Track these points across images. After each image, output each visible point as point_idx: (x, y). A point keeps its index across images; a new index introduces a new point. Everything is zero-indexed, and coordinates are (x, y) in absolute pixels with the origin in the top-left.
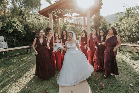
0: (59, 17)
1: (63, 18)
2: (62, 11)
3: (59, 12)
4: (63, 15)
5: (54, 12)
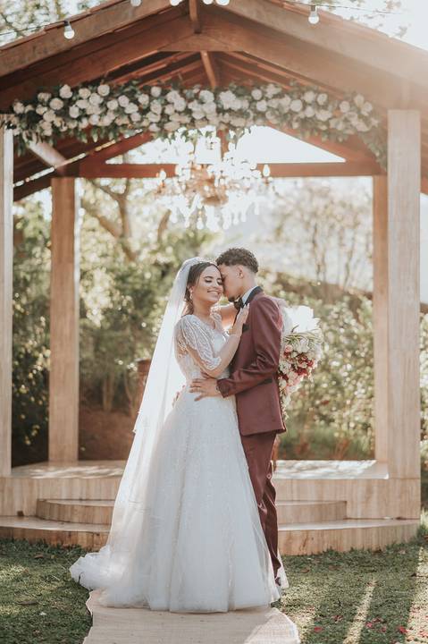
0: (72, 172)
1: (119, 185)
2: (120, 111)
3: (84, 114)
4: (124, 146)
5: (40, 110)
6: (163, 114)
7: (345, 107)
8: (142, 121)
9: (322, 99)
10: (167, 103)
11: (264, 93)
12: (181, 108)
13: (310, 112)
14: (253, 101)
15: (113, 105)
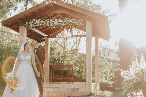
3: (37, 24)
5: (30, 23)
6: (49, 23)
7: (79, 21)
8: (46, 25)
9: (75, 20)
10: (50, 21)
11: (66, 19)
12: (52, 22)
13: (73, 22)
14: (64, 21)
15: (41, 22)
